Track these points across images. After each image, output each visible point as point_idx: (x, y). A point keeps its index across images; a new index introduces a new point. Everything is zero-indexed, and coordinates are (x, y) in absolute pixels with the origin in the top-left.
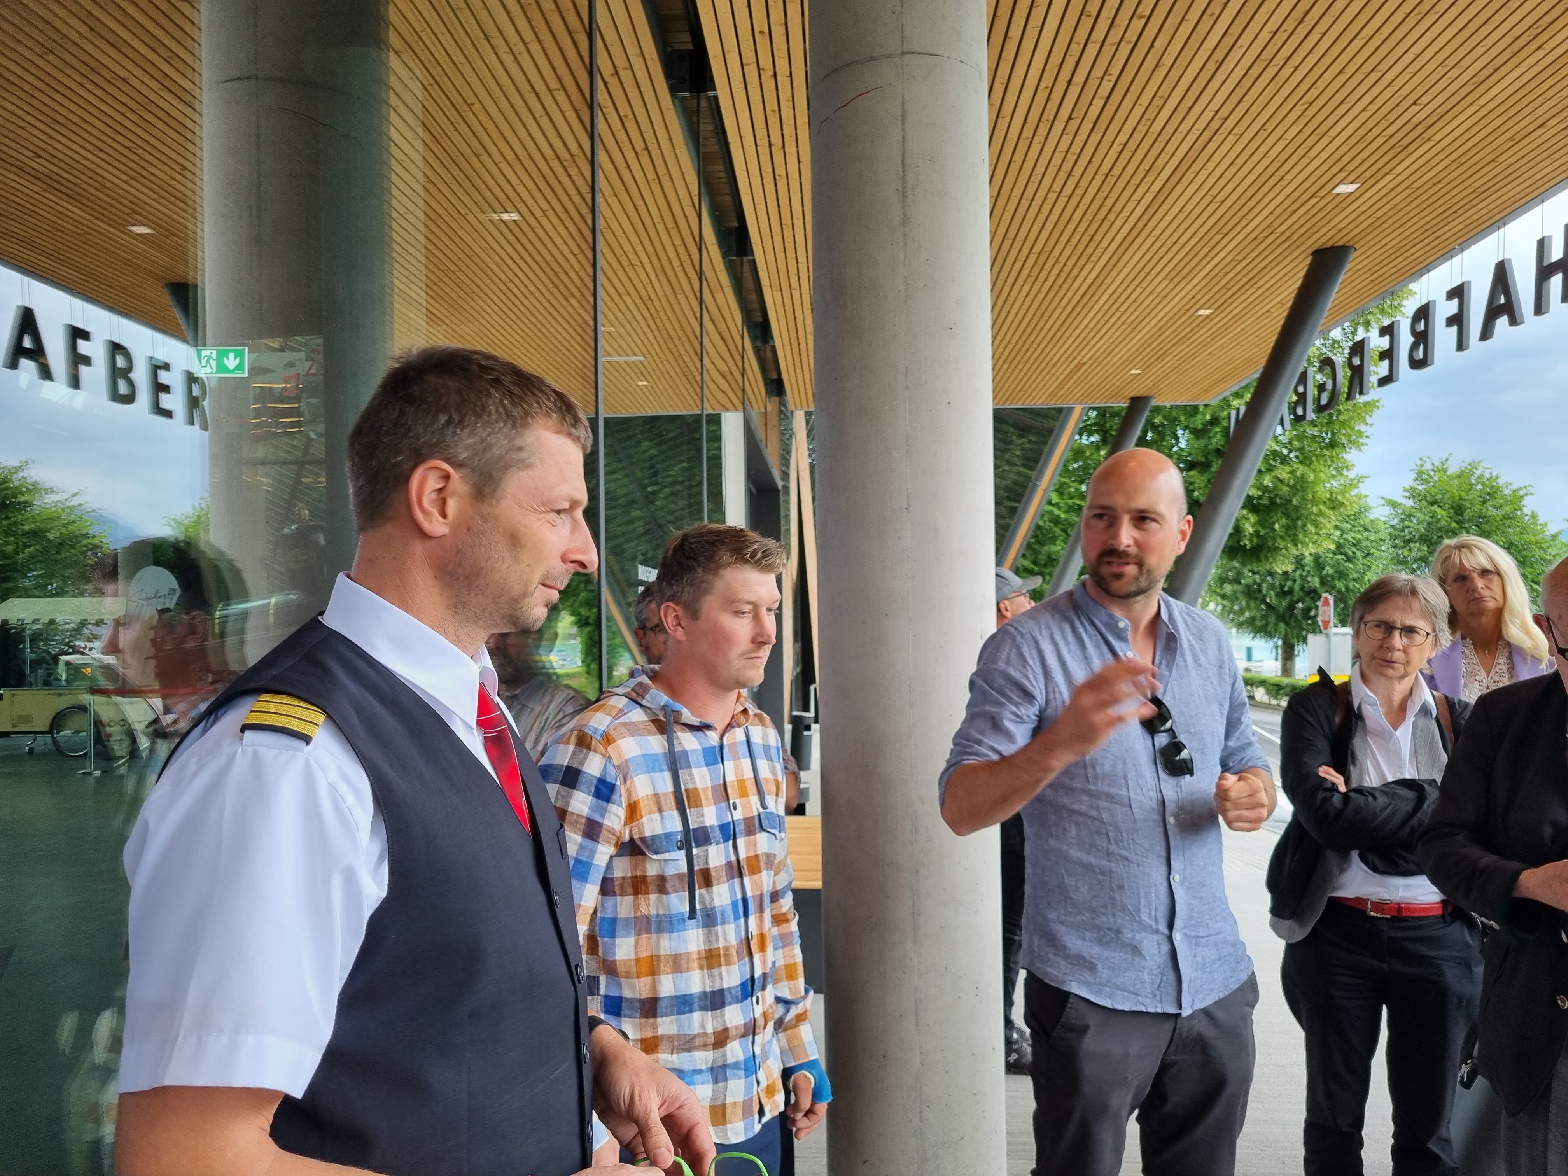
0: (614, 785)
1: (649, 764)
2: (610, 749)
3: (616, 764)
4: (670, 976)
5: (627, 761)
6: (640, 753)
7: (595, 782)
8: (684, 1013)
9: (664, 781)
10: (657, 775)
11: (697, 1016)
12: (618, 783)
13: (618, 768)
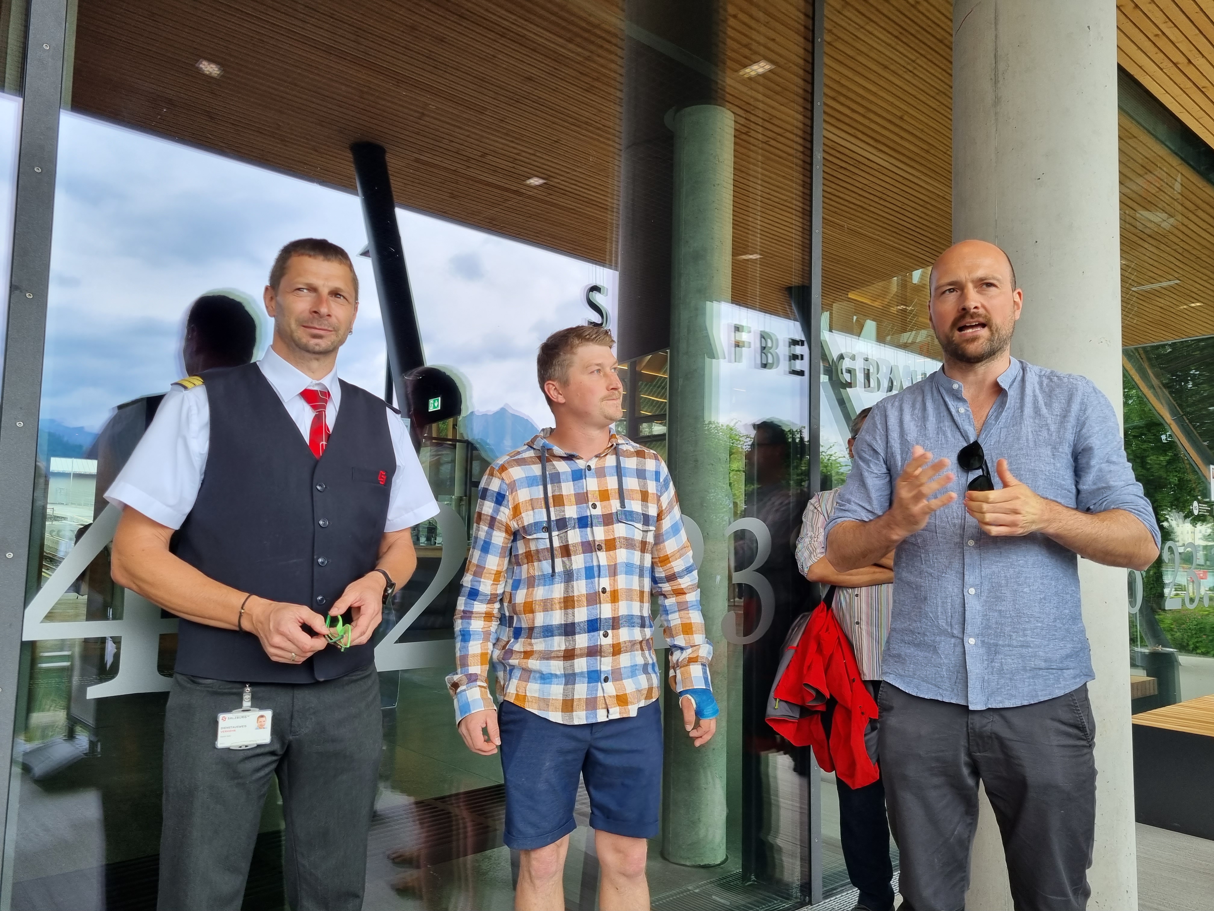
0: (504, 495)
1: (531, 482)
2: (503, 475)
3: (507, 482)
4: (542, 613)
5: (514, 481)
6: (524, 476)
7: (495, 494)
8: (548, 637)
9: (539, 491)
10: (534, 488)
11: (557, 639)
12: (507, 494)
13: (508, 485)
